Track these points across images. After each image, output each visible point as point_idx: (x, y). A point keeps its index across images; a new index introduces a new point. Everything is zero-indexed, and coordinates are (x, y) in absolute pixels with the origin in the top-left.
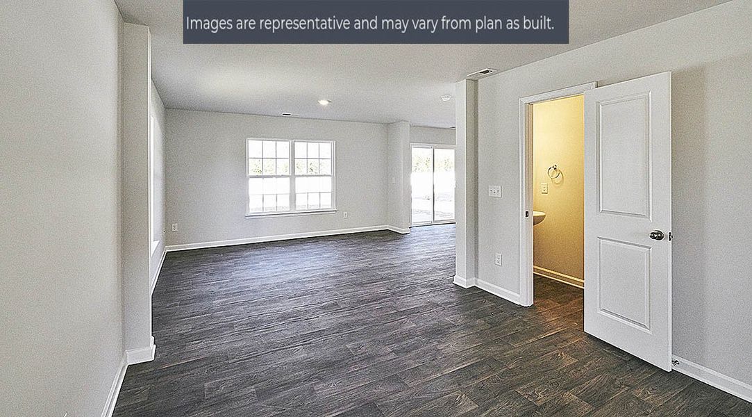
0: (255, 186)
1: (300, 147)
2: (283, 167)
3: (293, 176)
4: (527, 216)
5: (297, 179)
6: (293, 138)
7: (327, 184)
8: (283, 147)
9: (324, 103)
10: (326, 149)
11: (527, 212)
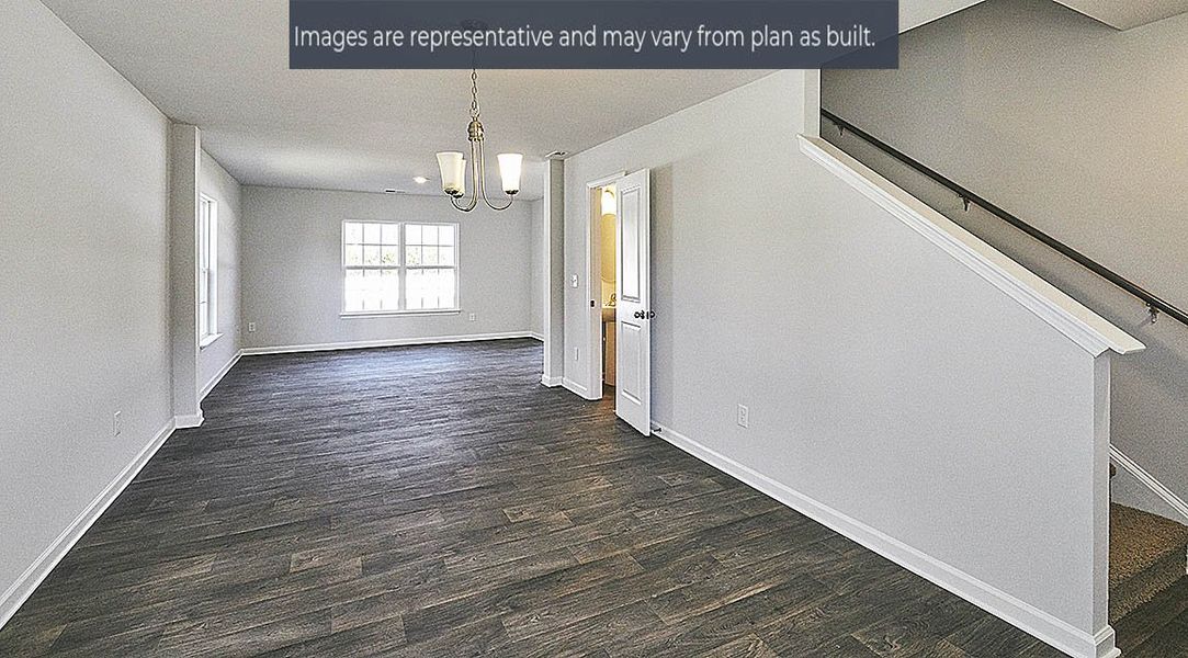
0: (352, 281)
1: (413, 232)
3: (402, 268)
4: (592, 305)
5: (408, 271)
6: (403, 219)
8: (391, 232)
9: (421, 180)
10: (448, 233)
11: (592, 302)
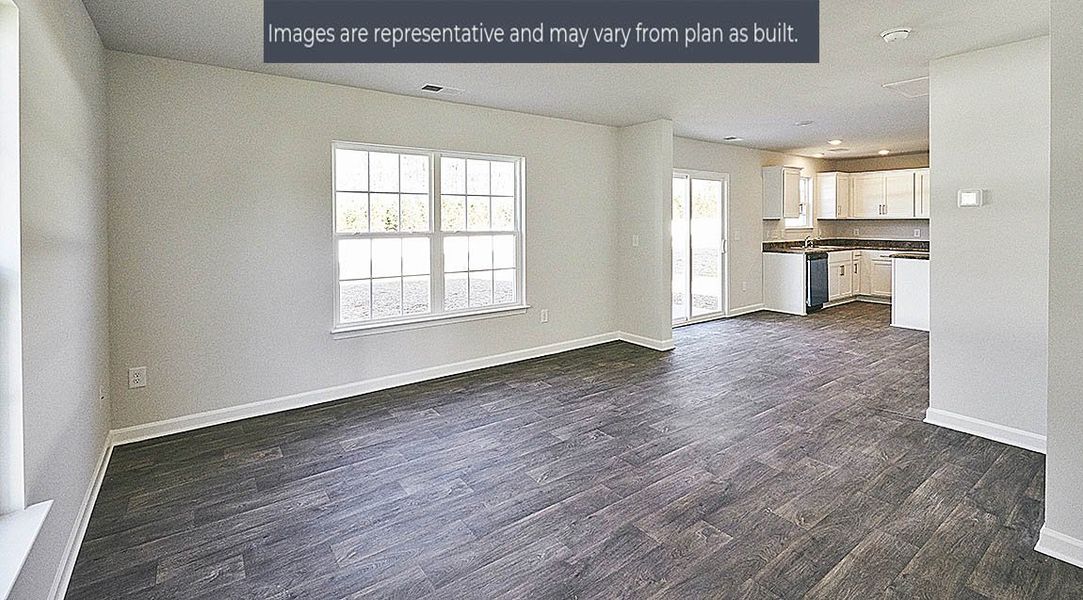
0: (352, 259)
1: (452, 169)
2: (417, 214)
3: (436, 235)
5: (447, 240)
7: (505, 250)
8: (416, 166)
10: (503, 176)
